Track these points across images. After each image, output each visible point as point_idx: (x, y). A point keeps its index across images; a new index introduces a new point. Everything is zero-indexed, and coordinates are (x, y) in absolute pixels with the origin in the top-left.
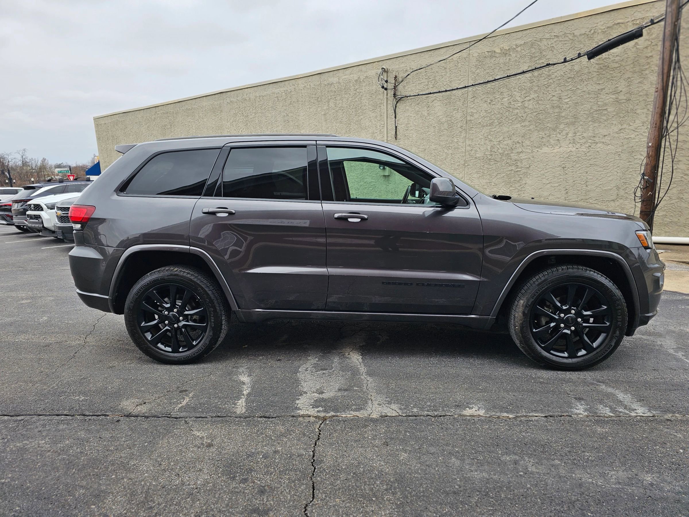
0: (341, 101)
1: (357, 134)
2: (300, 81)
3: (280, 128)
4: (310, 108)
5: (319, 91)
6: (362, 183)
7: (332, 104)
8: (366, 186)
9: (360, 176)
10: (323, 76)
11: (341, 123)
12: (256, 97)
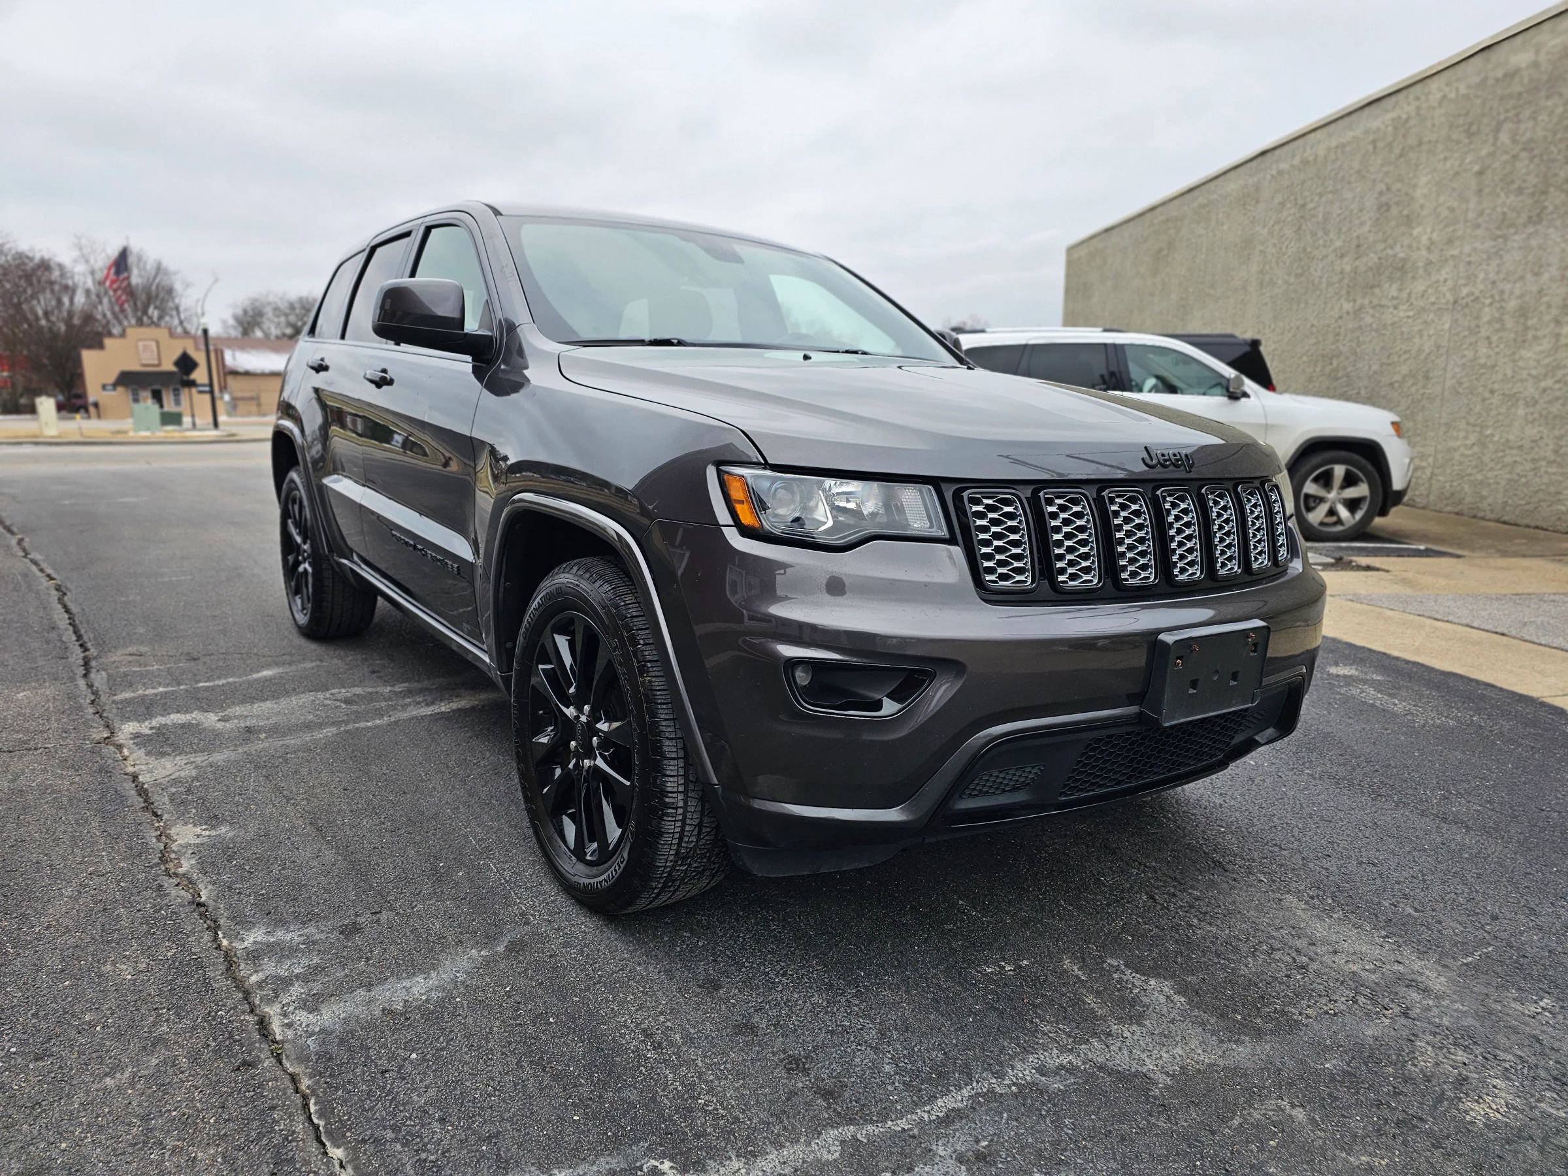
0: (1531, 124)
1: (1558, 223)
2: (1434, 84)
3: (1367, 228)
4: (1446, 159)
5: (1478, 101)
6: (1549, 383)
7: (1504, 137)
8: (1558, 394)
9: (1547, 361)
10: (1495, 56)
11: (1520, 191)
12: (1329, 149)
